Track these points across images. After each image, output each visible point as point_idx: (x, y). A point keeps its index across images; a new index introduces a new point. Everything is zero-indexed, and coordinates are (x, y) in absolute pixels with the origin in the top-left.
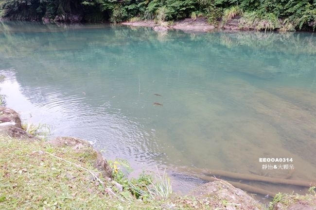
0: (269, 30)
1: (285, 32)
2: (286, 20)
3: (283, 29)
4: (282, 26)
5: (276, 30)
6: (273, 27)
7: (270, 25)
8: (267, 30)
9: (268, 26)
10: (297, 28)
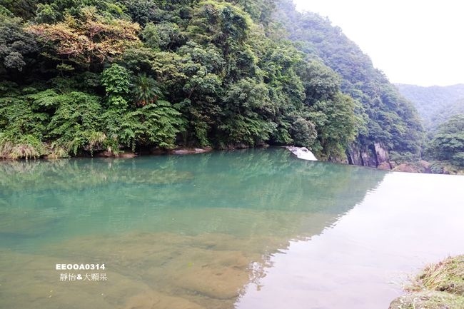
0: (31, 158)
1: (57, 159)
2: (54, 144)
3: (53, 155)
4: (51, 151)
5: (43, 158)
6: (37, 153)
7: (30, 150)
8: (29, 158)
9: (30, 152)
10: (71, 153)
